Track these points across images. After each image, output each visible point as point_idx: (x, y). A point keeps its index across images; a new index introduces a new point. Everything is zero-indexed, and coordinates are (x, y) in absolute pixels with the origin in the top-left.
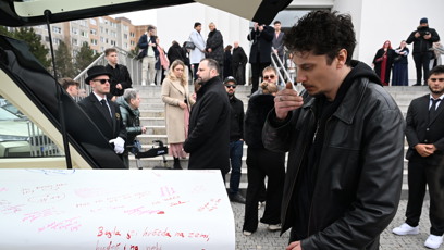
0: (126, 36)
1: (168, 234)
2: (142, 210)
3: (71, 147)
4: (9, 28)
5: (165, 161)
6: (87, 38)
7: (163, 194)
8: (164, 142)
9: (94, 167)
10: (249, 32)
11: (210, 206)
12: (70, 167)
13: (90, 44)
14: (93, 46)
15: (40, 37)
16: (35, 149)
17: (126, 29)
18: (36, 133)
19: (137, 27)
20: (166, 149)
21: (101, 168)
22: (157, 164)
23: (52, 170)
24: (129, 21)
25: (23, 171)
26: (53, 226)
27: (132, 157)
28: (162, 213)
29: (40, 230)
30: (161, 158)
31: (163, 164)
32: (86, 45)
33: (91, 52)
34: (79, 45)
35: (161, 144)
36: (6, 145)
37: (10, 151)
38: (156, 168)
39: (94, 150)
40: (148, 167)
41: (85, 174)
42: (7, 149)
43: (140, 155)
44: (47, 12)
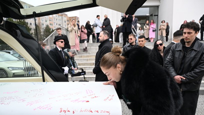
0: (65, 22)
1: (91, 111)
2: (79, 100)
3: (44, 72)
4: (14, 20)
5: (85, 78)
6: (48, 23)
7: (87, 93)
8: (84, 69)
9: (55, 81)
10: (121, 18)
11: (109, 98)
12: (44, 81)
13: (49, 26)
14: (50, 26)
15: (27, 23)
16: (26, 73)
17: (65, 19)
18: (27, 66)
19: (70, 17)
20: (85, 72)
21: (58, 81)
22: (81, 79)
23: (37, 83)
24: (67, 15)
25: (24, 83)
26: (40, 108)
27: (70, 76)
28: (88, 101)
29: (34, 109)
30: (82, 76)
31: (83, 79)
32: (47, 26)
33: (50, 29)
34: (45, 26)
35: (82, 70)
36: (14, 72)
37: (15, 74)
38: (80, 81)
39: (54, 73)
40: (76, 81)
41: (51, 84)
42: (14, 73)
43: (73, 75)
44: (34, 13)
